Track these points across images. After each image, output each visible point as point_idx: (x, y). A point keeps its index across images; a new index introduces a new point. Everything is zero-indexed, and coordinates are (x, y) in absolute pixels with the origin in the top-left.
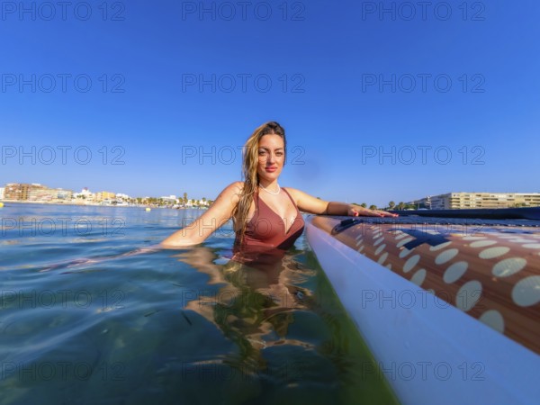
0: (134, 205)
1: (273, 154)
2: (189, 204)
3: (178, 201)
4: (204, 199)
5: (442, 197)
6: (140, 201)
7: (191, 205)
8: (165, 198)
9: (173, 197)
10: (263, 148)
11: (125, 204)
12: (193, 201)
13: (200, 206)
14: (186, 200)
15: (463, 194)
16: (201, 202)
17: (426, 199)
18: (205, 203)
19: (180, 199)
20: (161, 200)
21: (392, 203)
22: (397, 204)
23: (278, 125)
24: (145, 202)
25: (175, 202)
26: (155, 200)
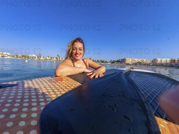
0: (14, 58)
1: (78, 49)
2: (42, 58)
3: (37, 57)
4: (48, 57)
5: (124, 59)
6: (17, 56)
7: (43, 59)
8: (30, 56)
9: (34, 55)
10: (74, 47)
11: (9, 57)
12: (44, 57)
13: (47, 59)
14: (40, 57)
15: (128, 58)
16: (47, 58)
17: (120, 60)
18: (49, 58)
19: (38, 56)
20: (29, 56)
21: (111, 60)
22: (113, 61)
23: (81, 39)
24: (20, 57)
25: (35, 58)
26: (25, 56)
